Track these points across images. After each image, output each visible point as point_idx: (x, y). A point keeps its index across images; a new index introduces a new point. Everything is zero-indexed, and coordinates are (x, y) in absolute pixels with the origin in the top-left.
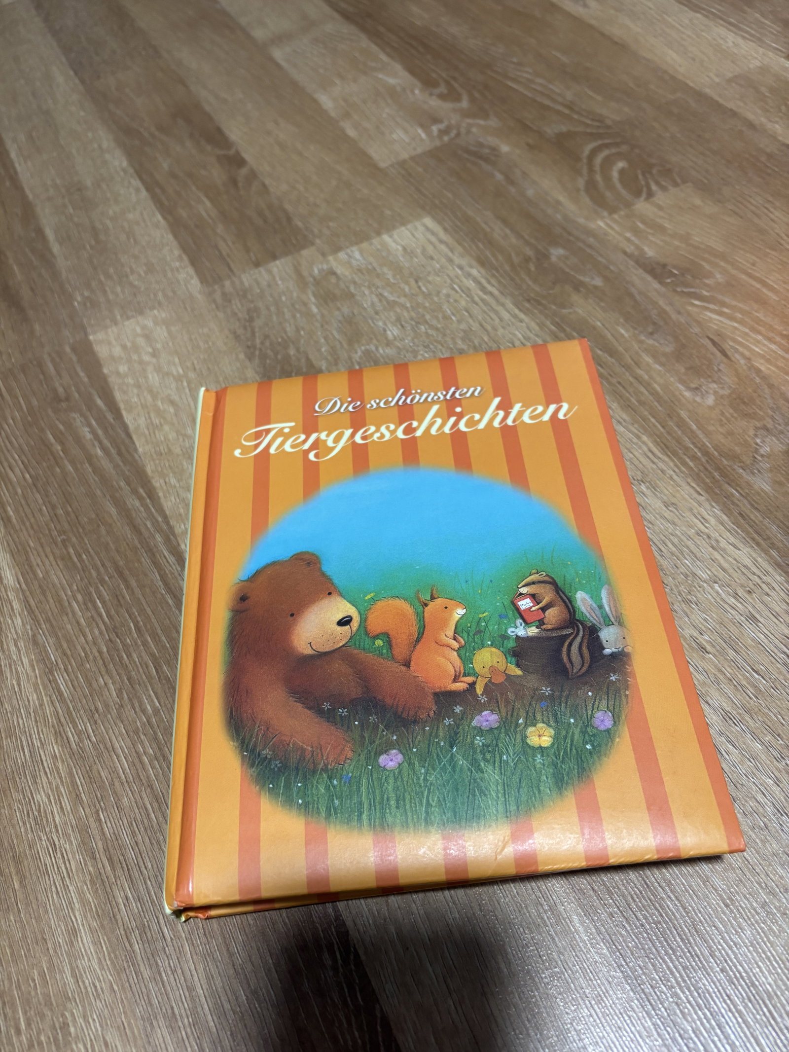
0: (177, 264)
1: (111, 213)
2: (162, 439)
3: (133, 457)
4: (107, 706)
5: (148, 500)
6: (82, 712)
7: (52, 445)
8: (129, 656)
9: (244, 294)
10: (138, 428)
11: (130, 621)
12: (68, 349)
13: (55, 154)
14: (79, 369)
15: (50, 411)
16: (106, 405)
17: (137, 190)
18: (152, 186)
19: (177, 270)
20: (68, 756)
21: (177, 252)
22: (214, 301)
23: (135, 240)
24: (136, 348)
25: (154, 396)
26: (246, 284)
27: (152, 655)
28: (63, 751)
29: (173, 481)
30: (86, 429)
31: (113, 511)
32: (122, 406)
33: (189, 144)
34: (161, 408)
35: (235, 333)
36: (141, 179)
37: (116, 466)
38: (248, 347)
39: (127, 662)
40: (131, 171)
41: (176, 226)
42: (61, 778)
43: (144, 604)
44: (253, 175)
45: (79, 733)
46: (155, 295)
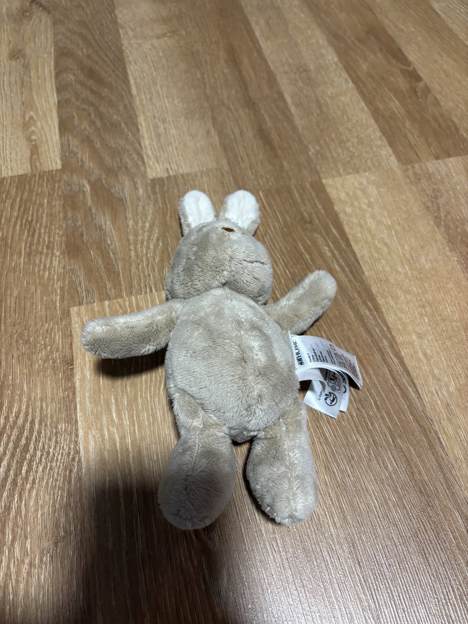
0: (379, 142)
1: (329, 93)
2: (381, 269)
3: (362, 278)
4: (360, 457)
5: (375, 312)
6: (342, 456)
7: (303, 253)
8: (372, 424)
9: (429, 177)
10: (363, 256)
11: (370, 398)
12: (308, 186)
13: (286, 40)
14: (317, 202)
15: (299, 227)
16: (339, 234)
17: (346, 81)
18: (356, 80)
19: (380, 146)
20: (335, 487)
21: (379, 134)
22: (408, 177)
23: (348, 117)
24: (357, 198)
25: (373, 237)
26: (430, 170)
27: (389, 428)
28: (332, 481)
29: (392, 303)
30: (327, 248)
31: (352, 314)
32: (350, 238)
33: (379, 55)
34: (378, 246)
35: (425, 204)
36: (348, 72)
37: (350, 281)
38: (436, 217)
39: (372, 428)
40: (341, 65)
41: (376, 114)
42: (332, 500)
43: (380, 388)
44: (427, 90)
45: (342, 471)
46: (366, 162)
